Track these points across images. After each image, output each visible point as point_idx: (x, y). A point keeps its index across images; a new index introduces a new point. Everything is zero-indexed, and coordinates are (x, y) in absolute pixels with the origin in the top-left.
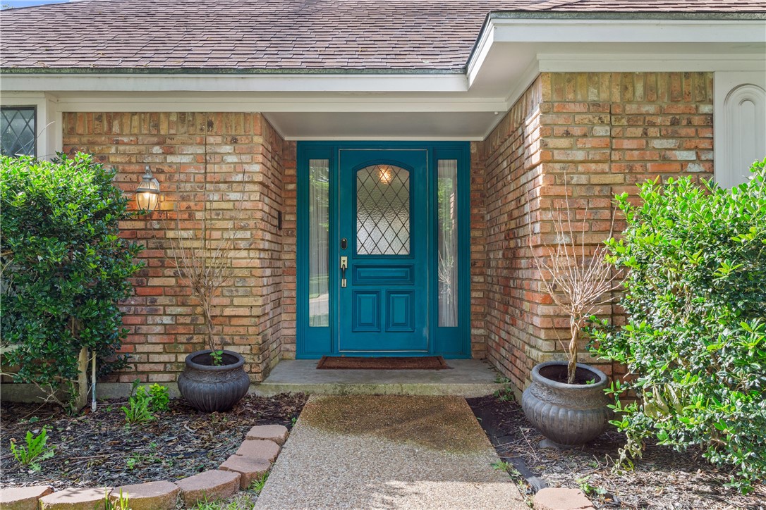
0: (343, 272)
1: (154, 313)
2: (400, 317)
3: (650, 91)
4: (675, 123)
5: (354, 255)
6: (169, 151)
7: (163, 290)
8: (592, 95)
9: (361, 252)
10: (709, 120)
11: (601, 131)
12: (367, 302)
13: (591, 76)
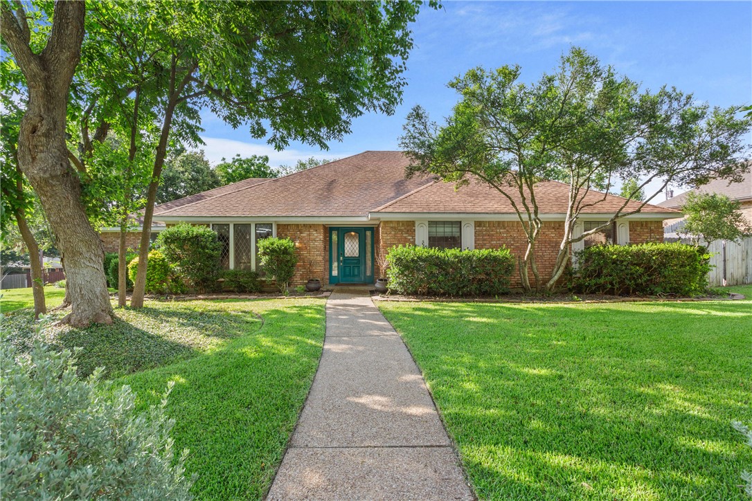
0: (341, 261)
1: (298, 271)
2: (356, 273)
3: (403, 224)
4: (408, 231)
5: (344, 256)
6: (301, 233)
7: (300, 266)
8: (391, 225)
9: (346, 256)
10: (414, 230)
11: (393, 233)
12: (347, 269)
13: (391, 222)
